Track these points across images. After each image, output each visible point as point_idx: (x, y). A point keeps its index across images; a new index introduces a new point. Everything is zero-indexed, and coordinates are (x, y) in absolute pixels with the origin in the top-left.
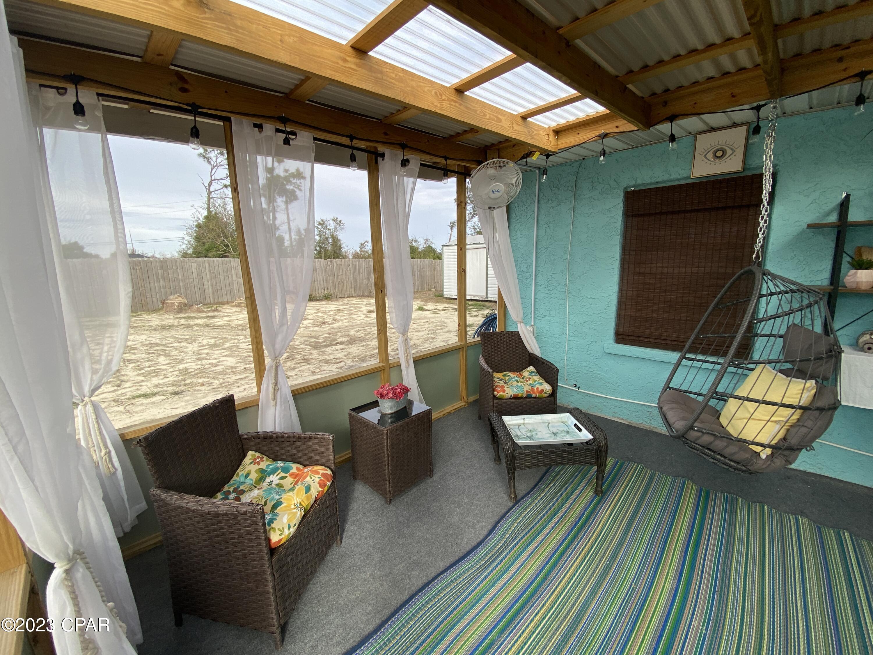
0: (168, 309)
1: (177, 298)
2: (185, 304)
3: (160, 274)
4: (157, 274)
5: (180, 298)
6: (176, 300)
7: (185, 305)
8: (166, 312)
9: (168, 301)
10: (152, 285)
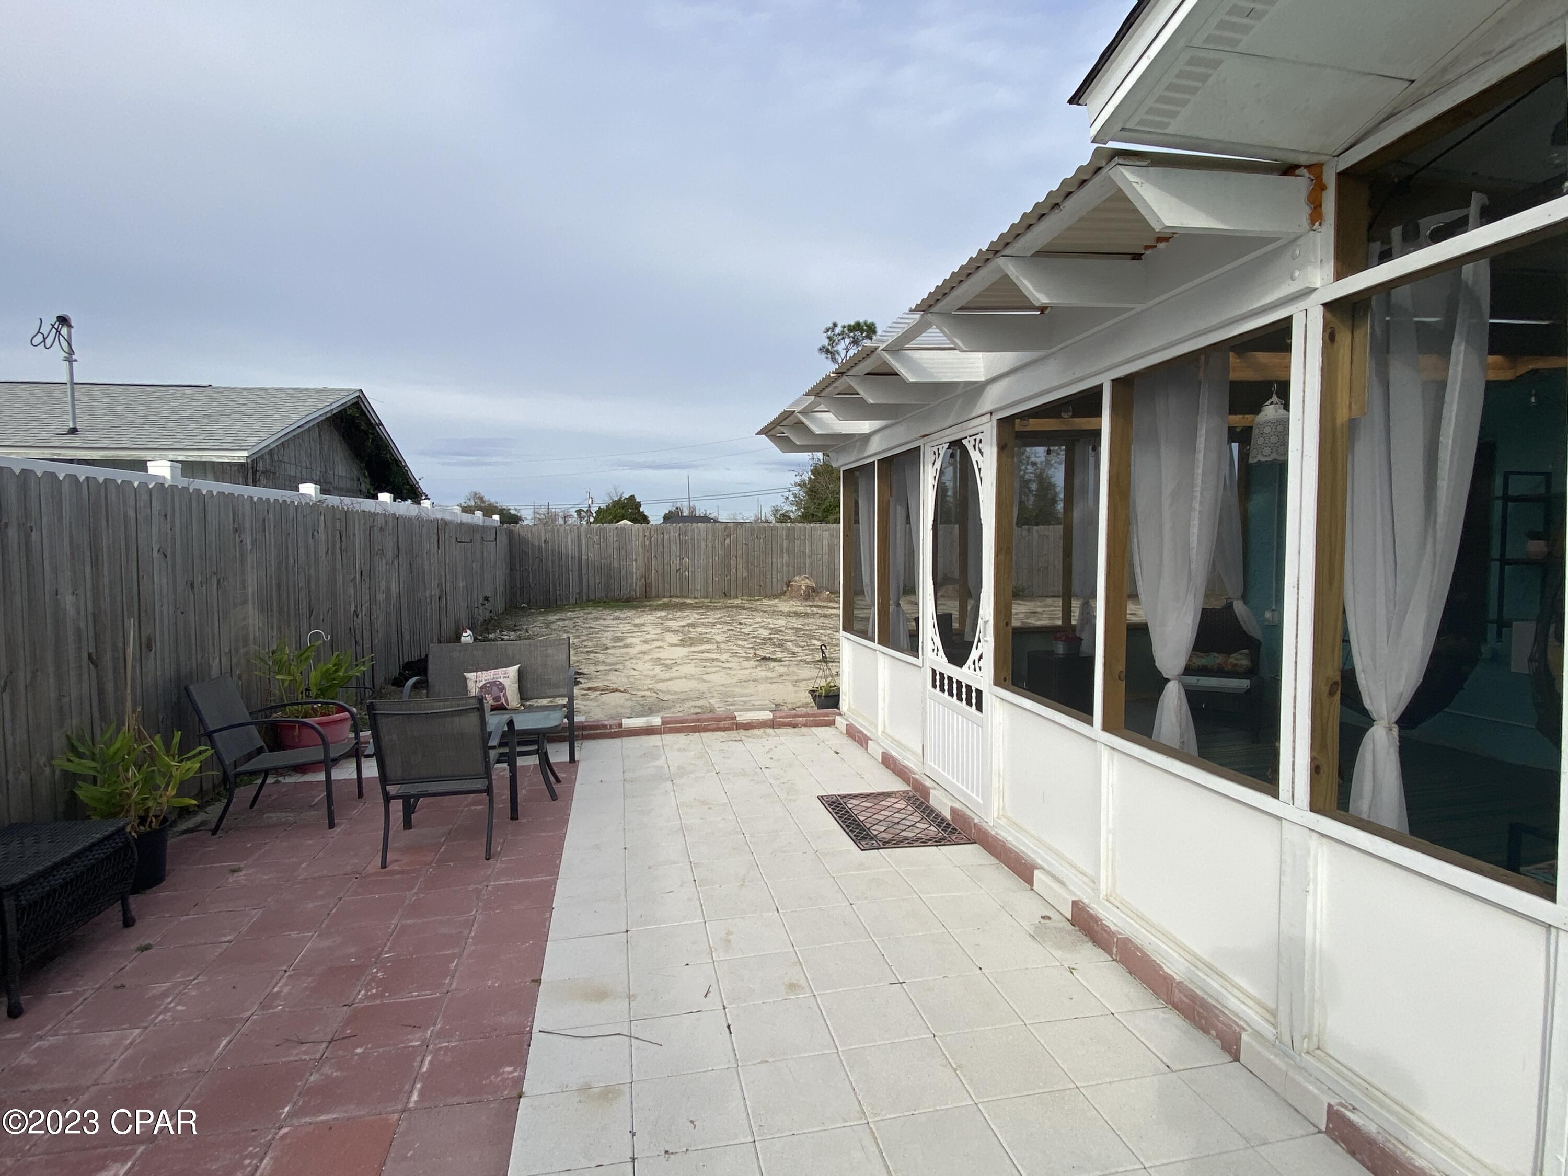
0: (793, 595)
1: (803, 580)
2: (813, 588)
3: (785, 546)
4: (781, 546)
5: (807, 581)
6: (803, 583)
7: (814, 590)
8: (791, 598)
9: (793, 583)
10: (774, 560)
